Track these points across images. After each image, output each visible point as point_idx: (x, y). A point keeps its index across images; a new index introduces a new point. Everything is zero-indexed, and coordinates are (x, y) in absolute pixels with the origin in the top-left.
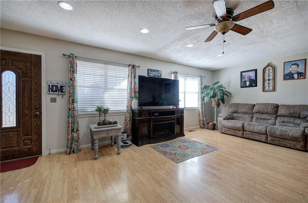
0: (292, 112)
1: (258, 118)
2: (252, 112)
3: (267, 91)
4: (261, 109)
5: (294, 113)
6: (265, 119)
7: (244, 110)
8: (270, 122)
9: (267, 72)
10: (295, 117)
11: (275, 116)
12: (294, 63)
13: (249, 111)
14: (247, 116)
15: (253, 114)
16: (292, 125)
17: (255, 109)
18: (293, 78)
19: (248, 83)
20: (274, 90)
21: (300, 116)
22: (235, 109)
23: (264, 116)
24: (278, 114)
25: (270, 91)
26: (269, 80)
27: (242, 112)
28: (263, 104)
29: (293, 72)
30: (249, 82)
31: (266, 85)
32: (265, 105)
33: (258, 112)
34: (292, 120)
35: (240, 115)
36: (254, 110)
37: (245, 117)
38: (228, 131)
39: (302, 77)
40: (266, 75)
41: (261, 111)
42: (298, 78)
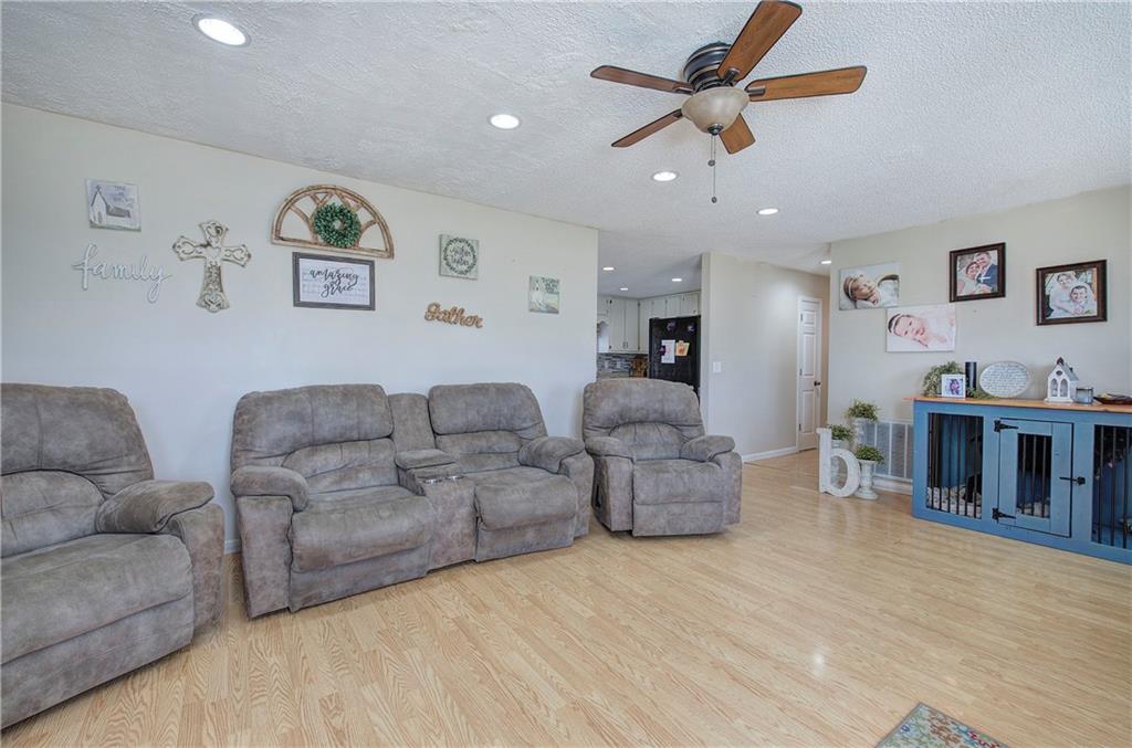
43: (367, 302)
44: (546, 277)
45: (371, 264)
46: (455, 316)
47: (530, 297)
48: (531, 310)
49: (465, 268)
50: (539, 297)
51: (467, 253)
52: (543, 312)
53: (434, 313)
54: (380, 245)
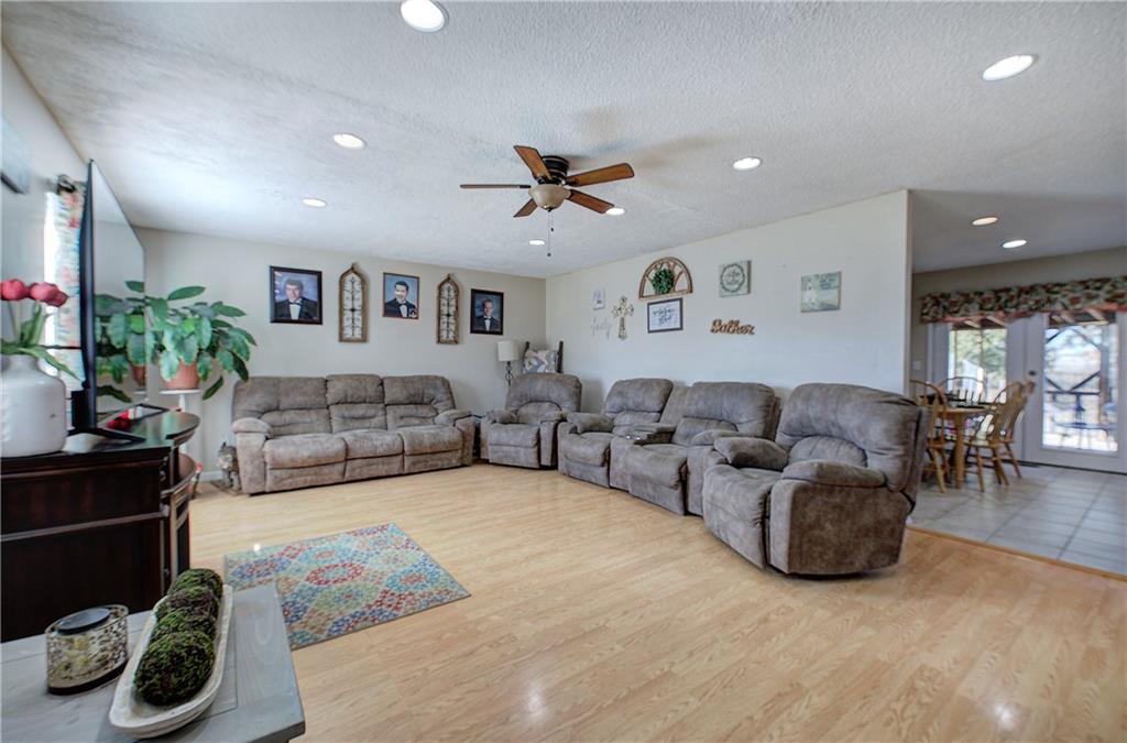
0: (412, 392)
1: (344, 417)
2: (326, 402)
3: (349, 341)
4: (350, 392)
5: (414, 396)
6: (363, 418)
7: (300, 400)
8: (375, 421)
9: (348, 286)
10: (416, 404)
11: (382, 405)
12: (401, 279)
13: (318, 400)
14: (313, 416)
15: (328, 408)
16: (417, 422)
17: (334, 392)
18: (398, 314)
19: (295, 311)
20: (364, 339)
21: (423, 399)
22: (270, 400)
23: (360, 410)
24: (387, 401)
25: (357, 341)
26: (353, 310)
27: (296, 406)
28: (352, 377)
29: (400, 301)
30: (299, 307)
31: (347, 323)
32: (358, 378)
33: (342, 402)
34: (411, 409)
35: (288, 417)
36: (330, 398)
37: (308, 420)
38: (291, 476)
39: (414, 316)
40: (347, 295)
41: (352, 396)
42: (408, 317)
43: (678, 326)
44: (821, 272)
45: (681, 300)
46: (734, 327)
47: (802, 298)
48: (803, 311)
49: (736, 286)
50: (813, 296)
51: (738, 274)
52: (816, 311)
53: (718, 327)
54: (686, 286)
